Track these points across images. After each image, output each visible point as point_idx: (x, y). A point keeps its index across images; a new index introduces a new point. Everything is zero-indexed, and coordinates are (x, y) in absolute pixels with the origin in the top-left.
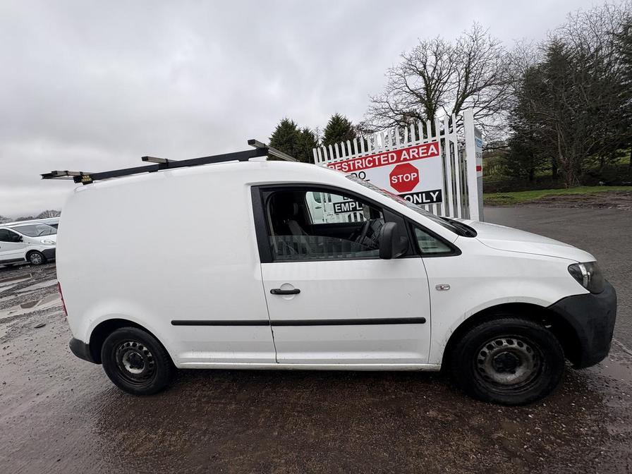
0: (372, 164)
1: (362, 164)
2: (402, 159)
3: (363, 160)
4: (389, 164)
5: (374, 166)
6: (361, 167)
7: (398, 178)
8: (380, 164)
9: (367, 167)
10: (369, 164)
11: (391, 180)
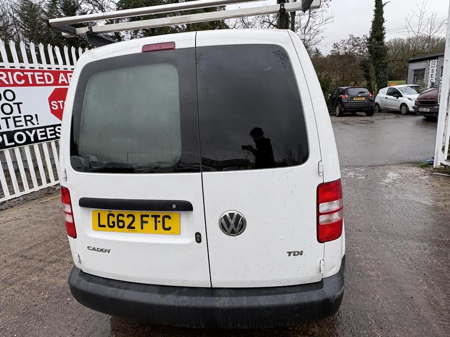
0: (23, 82)
1: (7, 79)
2: (60, 82)
3: (9, 73)
4: (46, 85)
5: (27, 84)
6: (7, 83)
7: (58, 104)
8: (35, 84)
9: (15, 85)
10: (20, 80)
11: (51, 106)
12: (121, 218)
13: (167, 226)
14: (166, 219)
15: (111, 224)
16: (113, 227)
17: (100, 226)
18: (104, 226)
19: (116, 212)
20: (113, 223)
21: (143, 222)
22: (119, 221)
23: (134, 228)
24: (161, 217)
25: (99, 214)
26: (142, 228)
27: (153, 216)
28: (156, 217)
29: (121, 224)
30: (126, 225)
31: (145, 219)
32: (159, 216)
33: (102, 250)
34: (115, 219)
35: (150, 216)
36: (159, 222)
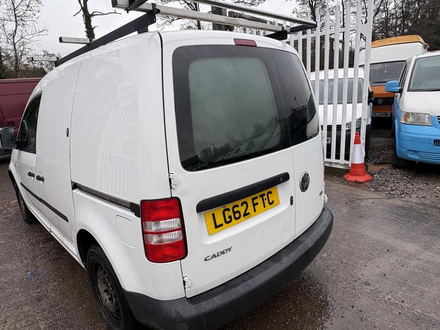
12: (236, 209)
13: (271, 202)
14: (270, 195)
15: (228, 220)
16: (230, 222)
17: (217, 227)
18: (222, 225)
19: (230, 206)
20: (230, 217)
21: (254, 205)
22: (234, 213)
23: (249, 214)
24: (266, 194)
25: (213, 215)
26: (255, 211)
27: (260, 196)
28: (262, 196)
29: (237, 215)
30: (242, 214)
31: (255, 201)
32: (264, 195)
33: (223, 253)
34: (231, 213)
35: (259, 197)
36: (266, 199)
